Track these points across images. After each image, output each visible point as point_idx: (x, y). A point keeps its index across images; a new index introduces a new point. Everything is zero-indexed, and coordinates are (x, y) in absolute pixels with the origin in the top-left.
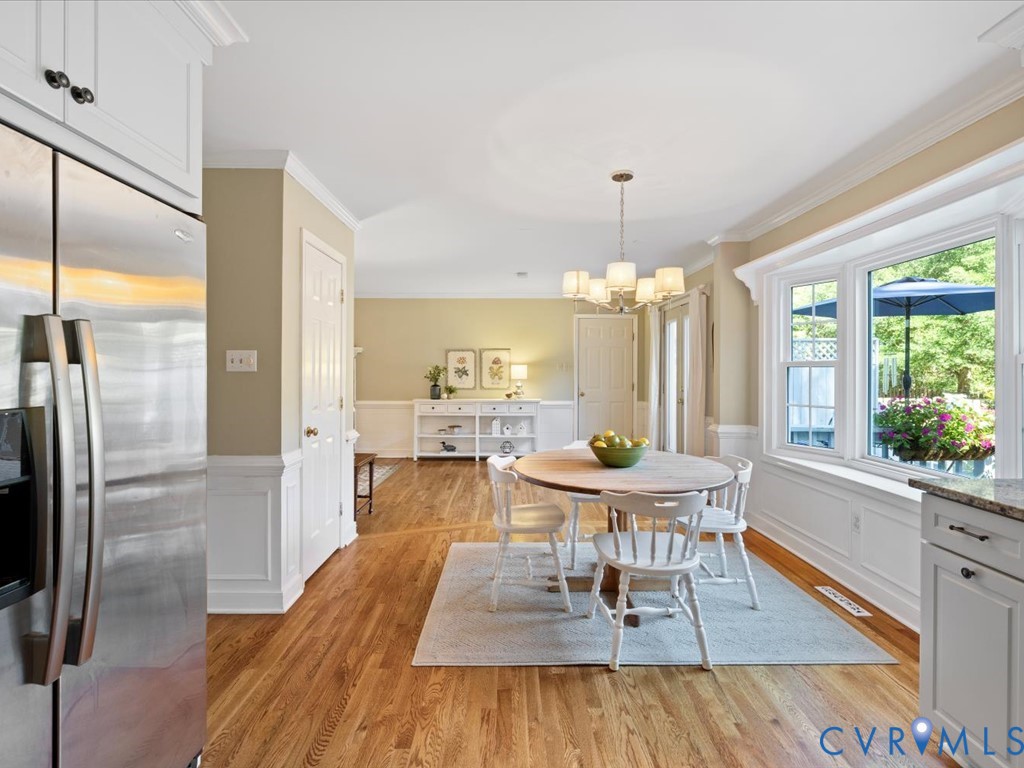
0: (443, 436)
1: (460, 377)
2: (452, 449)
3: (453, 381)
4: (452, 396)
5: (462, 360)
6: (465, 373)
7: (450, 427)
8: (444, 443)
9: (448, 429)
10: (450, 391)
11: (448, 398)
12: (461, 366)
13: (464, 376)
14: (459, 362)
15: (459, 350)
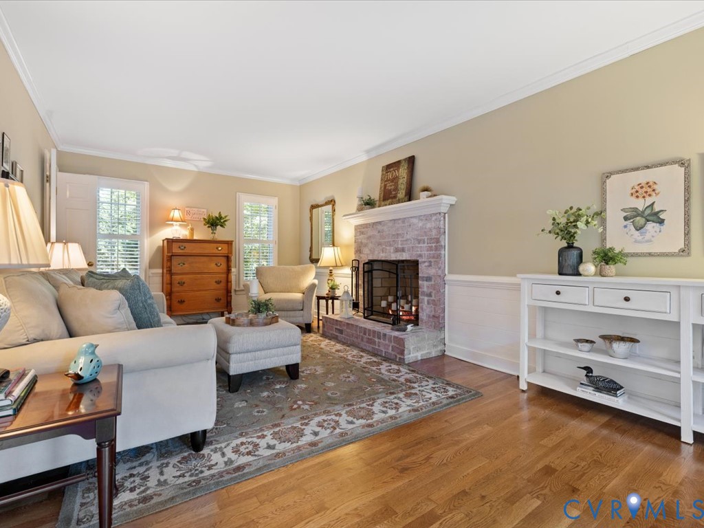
0: (586, 355)
1: (638, 228)
2: (612, 387)
3: (619, 237)
4: (611, 269)
5: (647, 189)
6: (656, 217)
7: (604, 337)
8: (588, 370)
9: (599, 342)
10: (606, 258)
11: (601, 274)
12: (640, 204)
13: (651, 226)
14: (635, 194)
15: (637, 169)
